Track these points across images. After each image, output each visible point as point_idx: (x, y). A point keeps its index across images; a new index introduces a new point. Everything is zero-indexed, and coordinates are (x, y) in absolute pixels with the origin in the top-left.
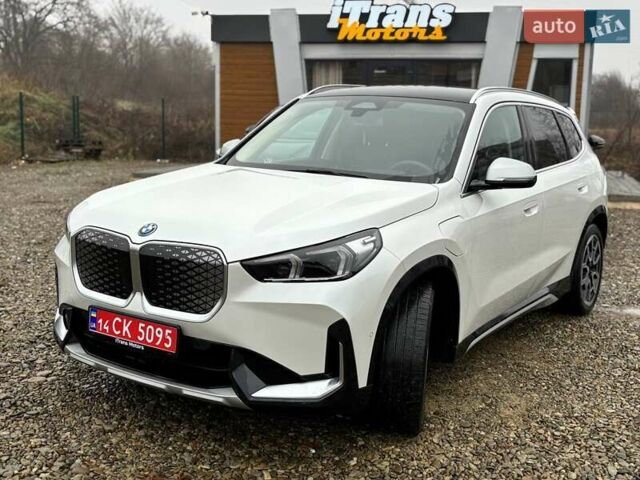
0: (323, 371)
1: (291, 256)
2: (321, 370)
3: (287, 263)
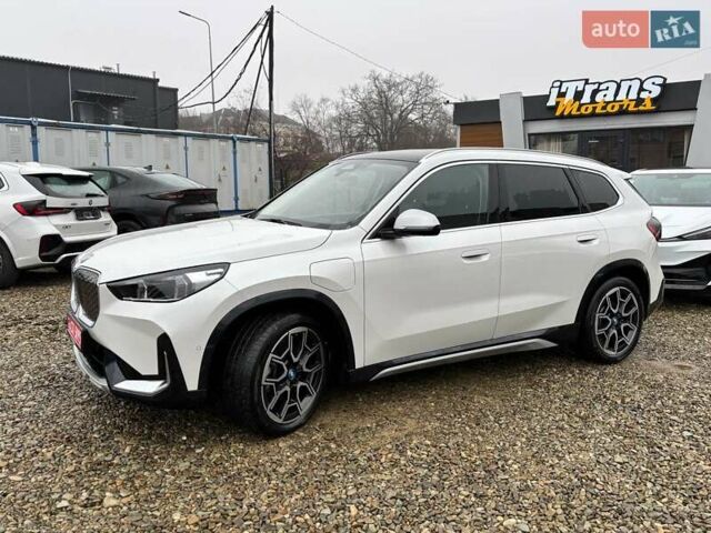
0: (156, 373)
1: (141, 281)
2: (156, 372)
3: (135, 286)
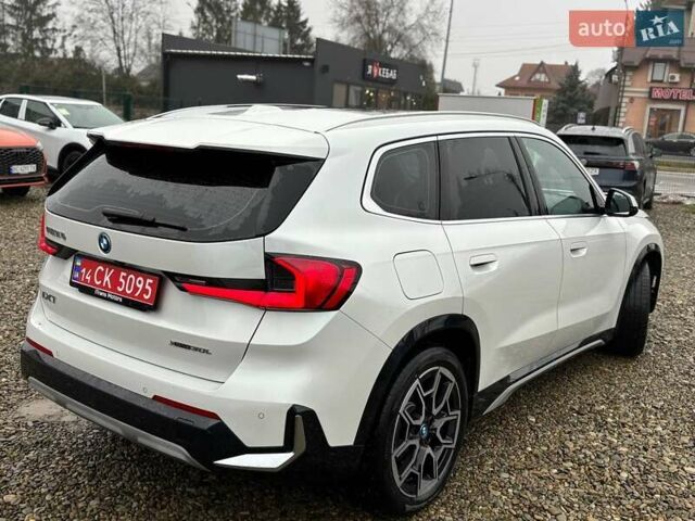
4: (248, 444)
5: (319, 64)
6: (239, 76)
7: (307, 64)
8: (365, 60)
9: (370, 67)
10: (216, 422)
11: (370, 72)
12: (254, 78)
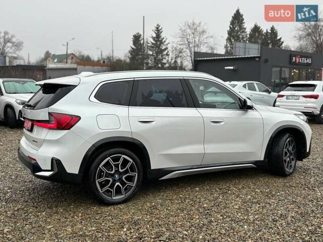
4: (43, 169)
5: (263, 59)
6: (226, 68)
7: (257, 59)
8: (291, 55)
9: (294, 58)
10: (35, 162)
11: (294, 60)
12: (232, 68)
